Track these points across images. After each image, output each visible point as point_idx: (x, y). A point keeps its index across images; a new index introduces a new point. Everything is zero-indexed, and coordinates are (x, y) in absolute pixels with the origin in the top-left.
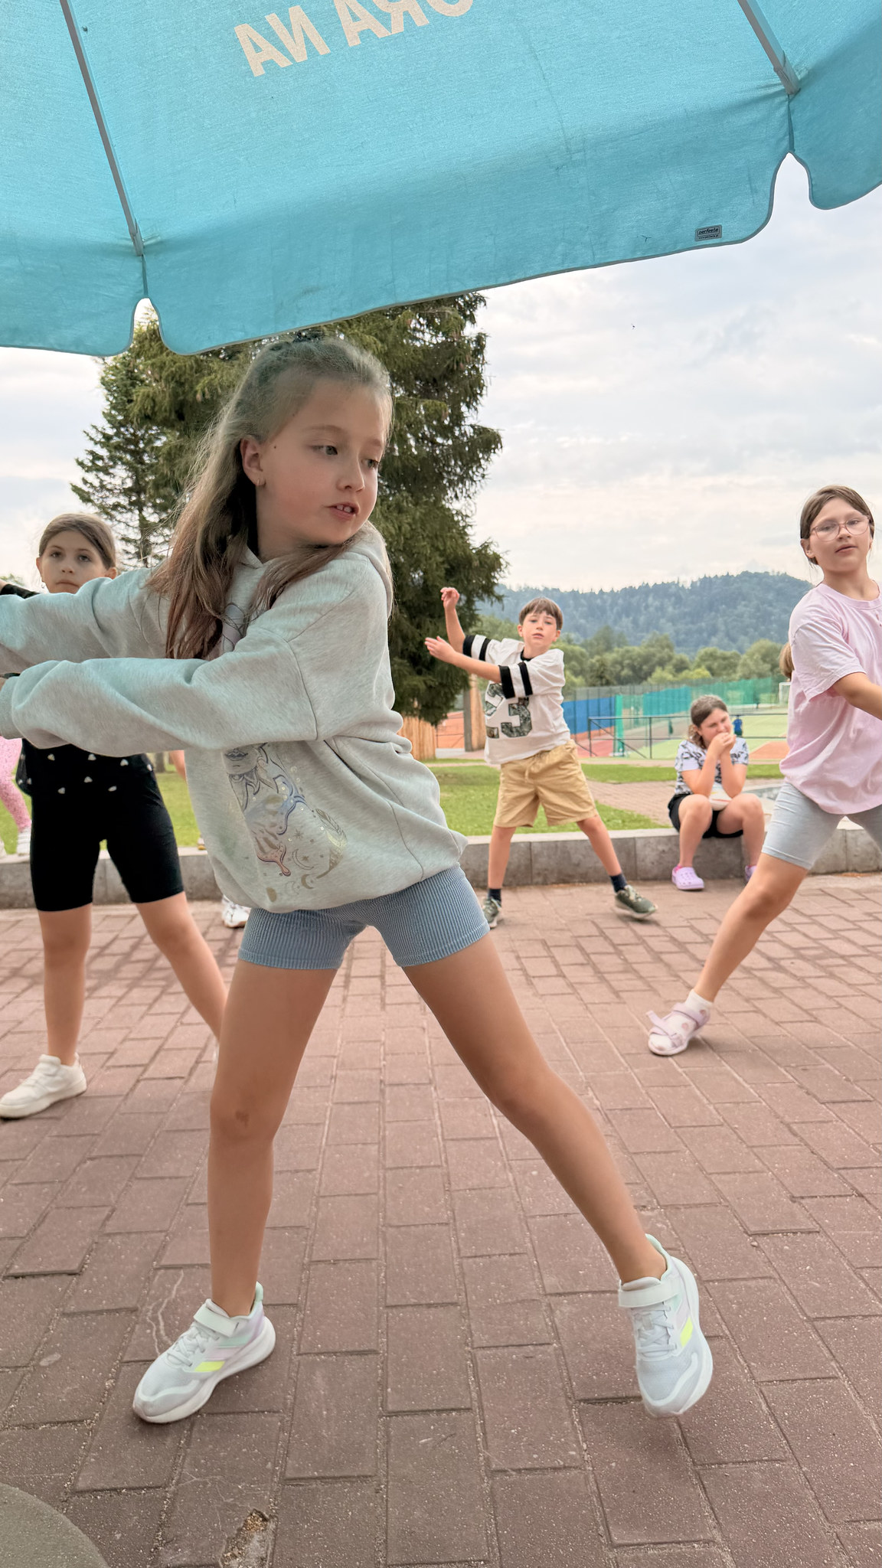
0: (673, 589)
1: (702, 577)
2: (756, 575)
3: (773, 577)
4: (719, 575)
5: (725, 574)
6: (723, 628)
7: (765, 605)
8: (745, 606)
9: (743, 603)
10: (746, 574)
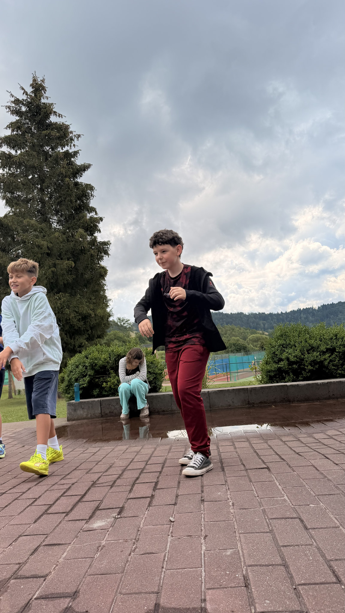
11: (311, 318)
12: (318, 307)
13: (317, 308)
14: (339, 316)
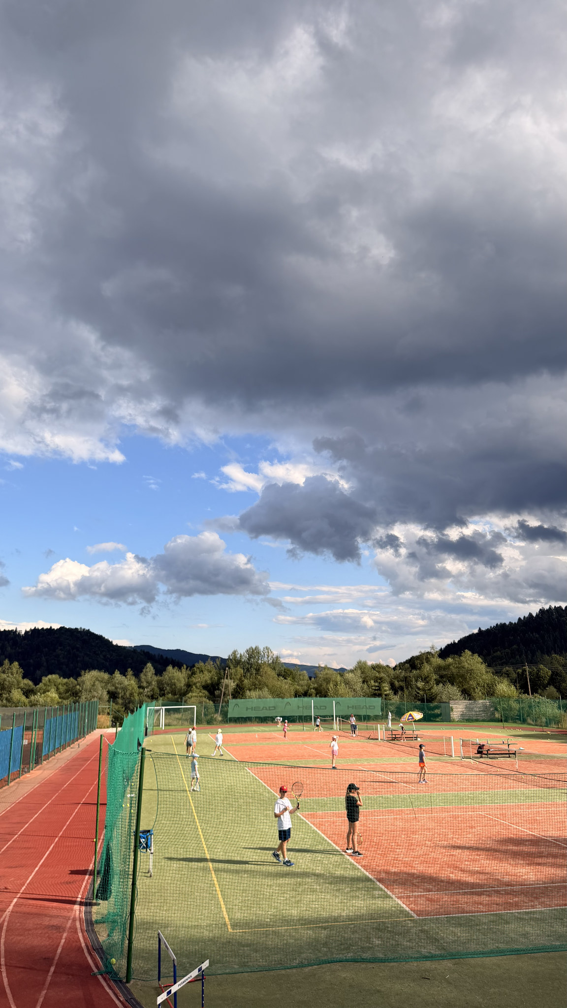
0: (12, 635)
1: (33, 628)
2: (70, 630)
3: (80, 632)
4: (45, 628)
5: (49, 627)
6: (45, 664)
7: (75, 650)
8: (61, 650)
9: (59, 648)
10: (62, 628)
11: (9, 649)
12: (26, 631)
13: (23, 633)
14: (57, 650)
